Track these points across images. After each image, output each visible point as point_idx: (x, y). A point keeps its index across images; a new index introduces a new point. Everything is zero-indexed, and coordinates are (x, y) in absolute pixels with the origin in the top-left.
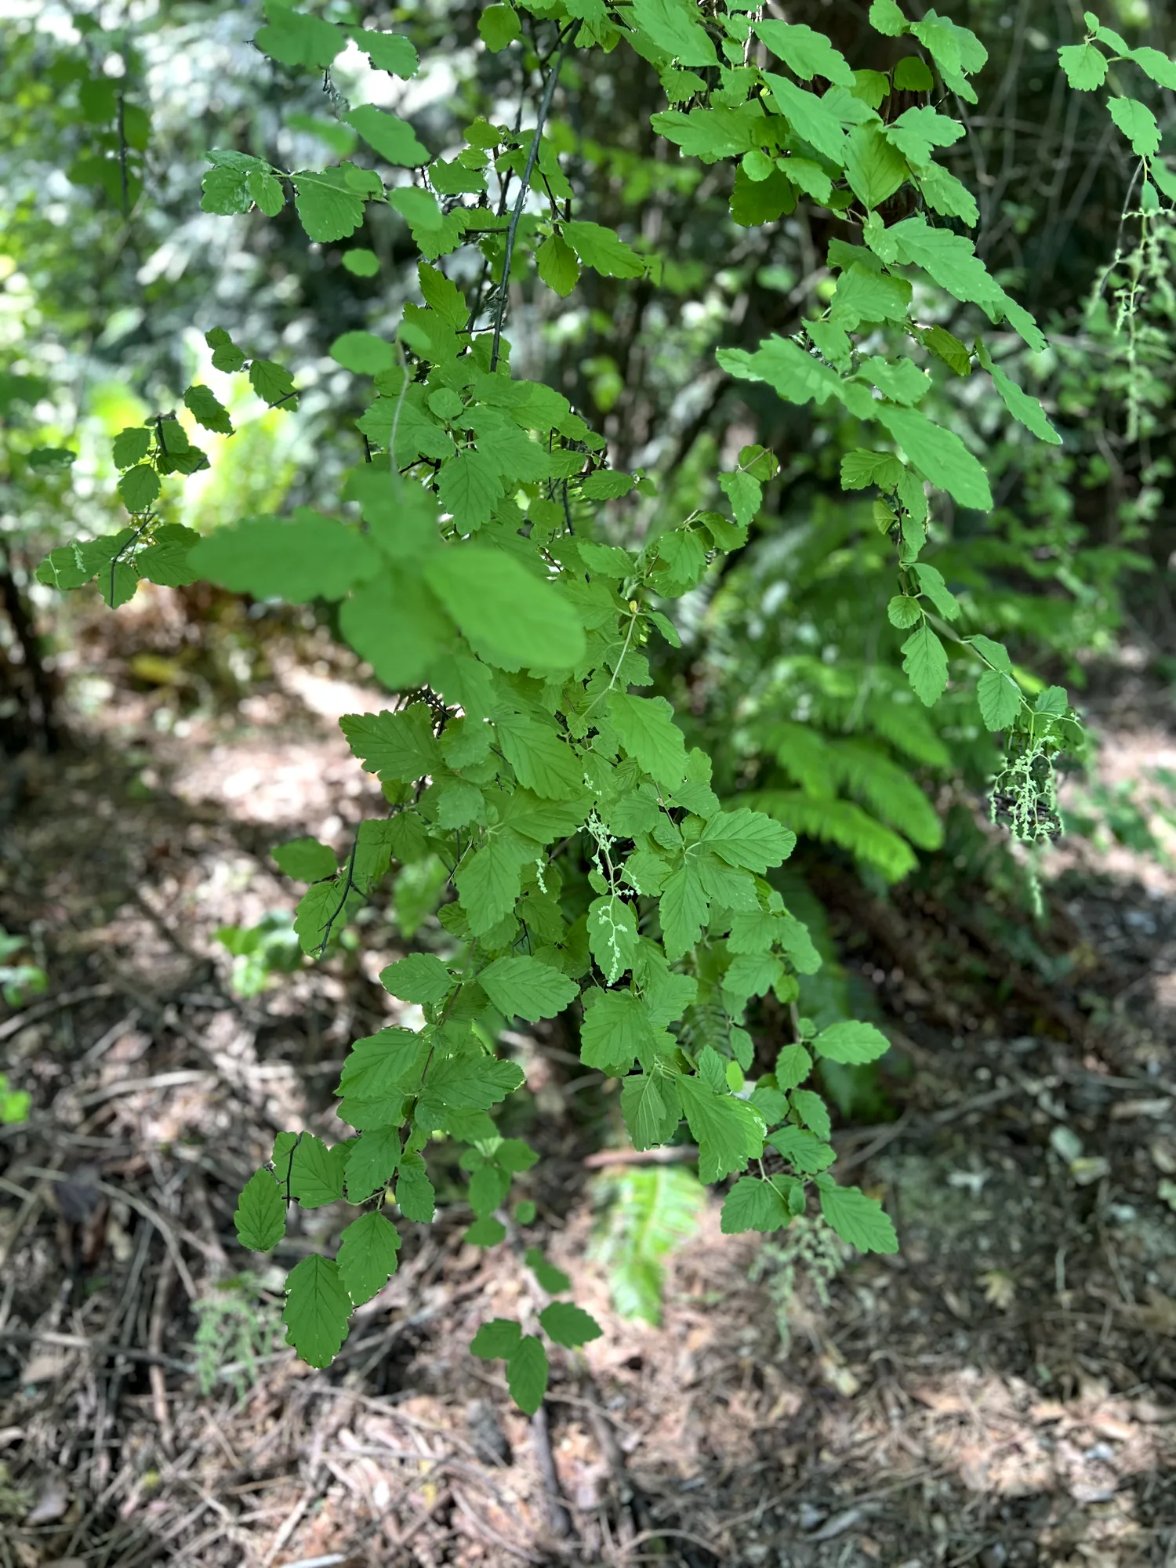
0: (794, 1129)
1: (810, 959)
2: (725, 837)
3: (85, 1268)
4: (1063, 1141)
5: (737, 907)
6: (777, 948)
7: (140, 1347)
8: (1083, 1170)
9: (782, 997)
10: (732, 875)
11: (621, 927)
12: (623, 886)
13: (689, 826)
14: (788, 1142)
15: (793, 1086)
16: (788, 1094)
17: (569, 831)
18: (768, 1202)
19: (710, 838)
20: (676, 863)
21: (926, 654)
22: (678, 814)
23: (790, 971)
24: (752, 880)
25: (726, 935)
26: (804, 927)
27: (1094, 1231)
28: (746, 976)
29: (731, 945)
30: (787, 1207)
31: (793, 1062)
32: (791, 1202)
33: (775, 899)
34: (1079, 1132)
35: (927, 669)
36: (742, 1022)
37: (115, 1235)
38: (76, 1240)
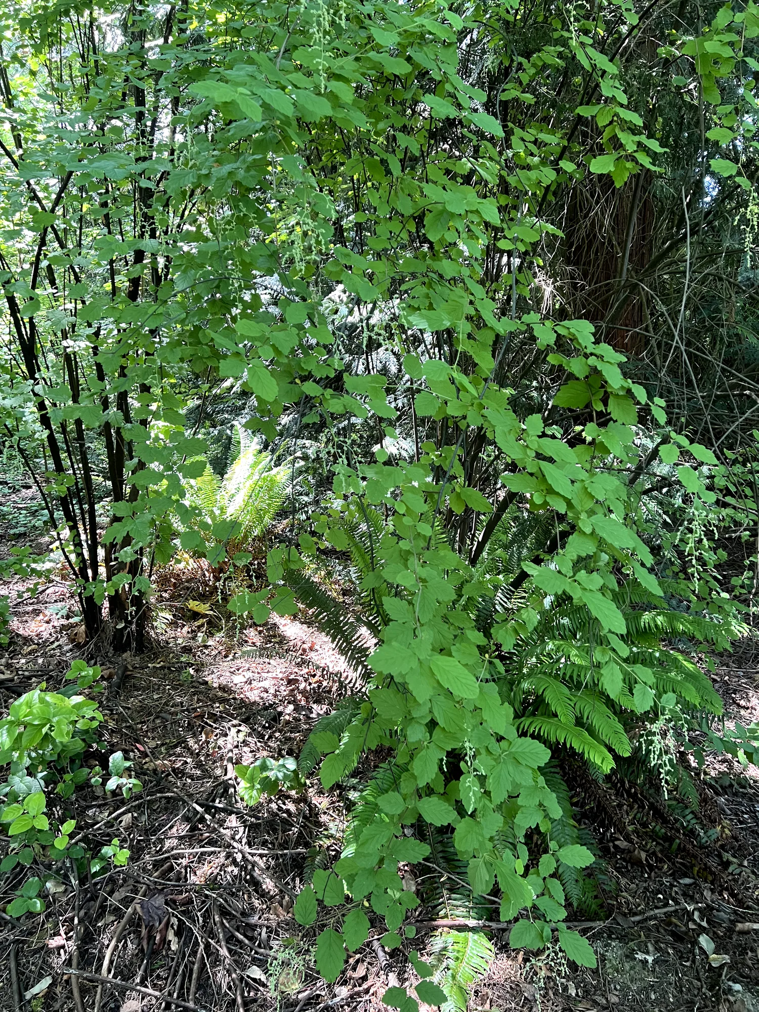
0: (547, 897)
1: (557, 812)
2: (519, 750)
3: (154, 953)
4: (704, 941)
5: (524, 783)
6: (541, 805)
7: (184, 1000)
8: (714, 960)
9: (542, 830)
10: (522, 768)
11: (475, 789)
12: (475, 770)
13: (503, 744)
14: (544, 904)
15: (547, 875)
16: (544, 879)
17: (458, 745)
18: (533, 934)
19: (513, 750)
20: (497, 760)
21: (612, 674)
22: (500, 739)
23: (547, 816)
24: (530, 771)
25: (518, 796)
26: (554, 795)
27: (716, 995)
28: (526, 817)
29: (520, 801)
30: (542, 938)
31: (547, 863)
32: (545, 934)
33: (541, 780)
34: (714, 937)
35: (613, 681)
36: (523, 841)
37: (171, 936)
38: (151, 937)
